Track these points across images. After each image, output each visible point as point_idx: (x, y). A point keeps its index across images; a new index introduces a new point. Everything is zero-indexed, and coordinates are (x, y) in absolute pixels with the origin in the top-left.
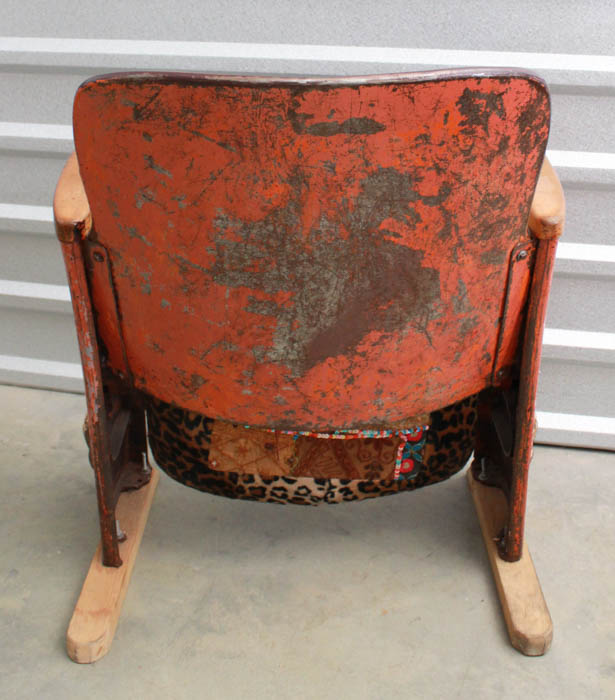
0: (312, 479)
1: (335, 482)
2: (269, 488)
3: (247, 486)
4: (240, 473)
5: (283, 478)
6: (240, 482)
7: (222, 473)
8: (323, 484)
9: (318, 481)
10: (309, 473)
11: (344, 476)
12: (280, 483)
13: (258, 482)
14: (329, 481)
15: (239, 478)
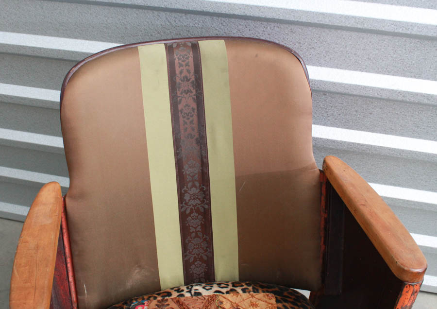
0: (203, 294)
1: (188, 295)
2: (230, 287)
3: (245, 286)
4: (252, 293)
5: (223, 293)
6: (250, 288)
7: (264, 292)
8: (195, 293)
9: (200, 294)
10: (207, 298)
11: (182, 299)
12: (224, 290)
13: (239, 289)
14: (192, 295)
15: (252, 290)
